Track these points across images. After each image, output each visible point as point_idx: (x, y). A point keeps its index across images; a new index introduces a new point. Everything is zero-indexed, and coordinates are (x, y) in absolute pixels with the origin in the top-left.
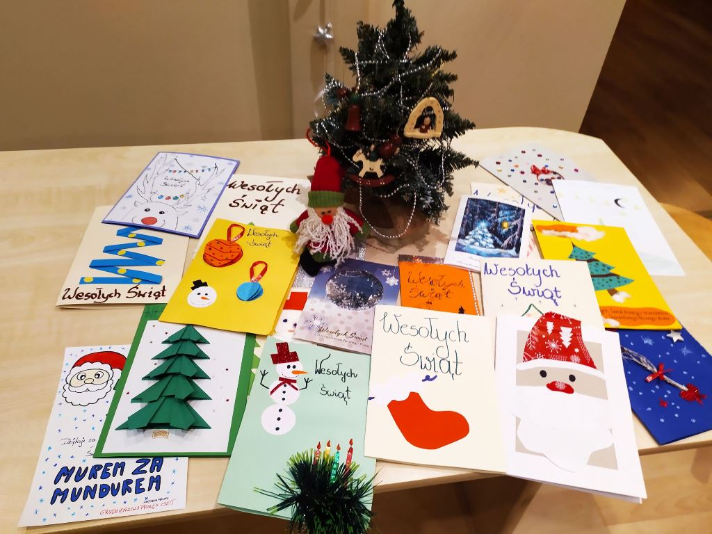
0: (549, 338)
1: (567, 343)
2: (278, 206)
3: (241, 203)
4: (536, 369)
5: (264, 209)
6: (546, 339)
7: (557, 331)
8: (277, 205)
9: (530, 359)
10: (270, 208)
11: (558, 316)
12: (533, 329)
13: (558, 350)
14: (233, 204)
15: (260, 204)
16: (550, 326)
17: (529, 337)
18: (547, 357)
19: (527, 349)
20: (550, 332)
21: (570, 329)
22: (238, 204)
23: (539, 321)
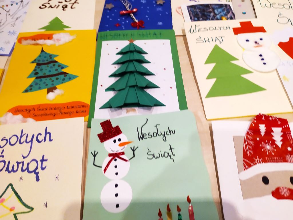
0: (263, 140)
1: (279, 144)
2: (75, 4)
3: (48, 5)
4: (257, 176)
5: (65, 7)
6: (260, 142)
7: (269, 132)
8: (73, 4)
9: (250, 166)
10: (69, 6)
11: (267, 117)
12: (248, 133)
13: (273, 151)
14: (42, 7)
15: (61, 5)
16: (262, 128)
17: (245, 142)
18: (265, 161)
19: (245, 156)
20: (263, 134)
21: (280, 129)
22: (46, 6)
23: (251, 125)
